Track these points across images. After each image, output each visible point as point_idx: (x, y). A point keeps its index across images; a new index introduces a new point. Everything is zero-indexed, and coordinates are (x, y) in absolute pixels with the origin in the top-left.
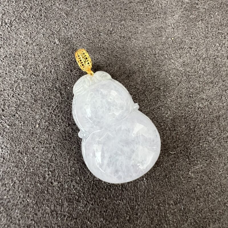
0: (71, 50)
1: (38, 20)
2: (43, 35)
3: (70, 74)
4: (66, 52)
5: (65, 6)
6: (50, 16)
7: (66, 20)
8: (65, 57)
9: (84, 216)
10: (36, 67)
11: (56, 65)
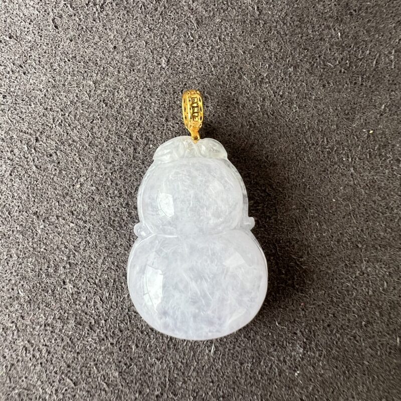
0: (181, 86)
1: (148, 15)
2: (147, 43)
3: (164, 125)
4: (171, 86)
5: (202, 8)
6: (170, 16)
7: (193, 32)
8: (166, 93)
9: (92, 356)
10: (114, 92)
11: (147, 101)
